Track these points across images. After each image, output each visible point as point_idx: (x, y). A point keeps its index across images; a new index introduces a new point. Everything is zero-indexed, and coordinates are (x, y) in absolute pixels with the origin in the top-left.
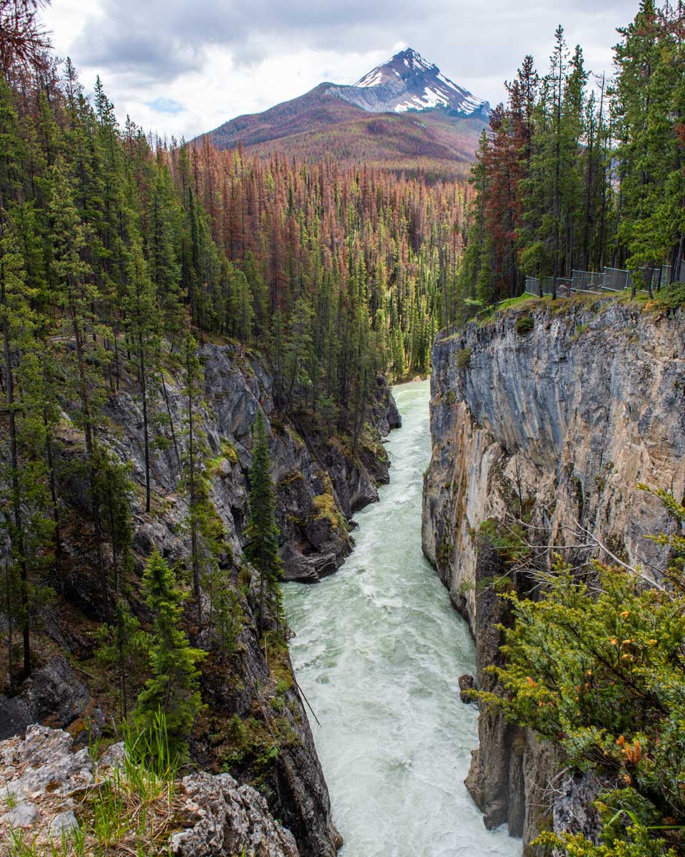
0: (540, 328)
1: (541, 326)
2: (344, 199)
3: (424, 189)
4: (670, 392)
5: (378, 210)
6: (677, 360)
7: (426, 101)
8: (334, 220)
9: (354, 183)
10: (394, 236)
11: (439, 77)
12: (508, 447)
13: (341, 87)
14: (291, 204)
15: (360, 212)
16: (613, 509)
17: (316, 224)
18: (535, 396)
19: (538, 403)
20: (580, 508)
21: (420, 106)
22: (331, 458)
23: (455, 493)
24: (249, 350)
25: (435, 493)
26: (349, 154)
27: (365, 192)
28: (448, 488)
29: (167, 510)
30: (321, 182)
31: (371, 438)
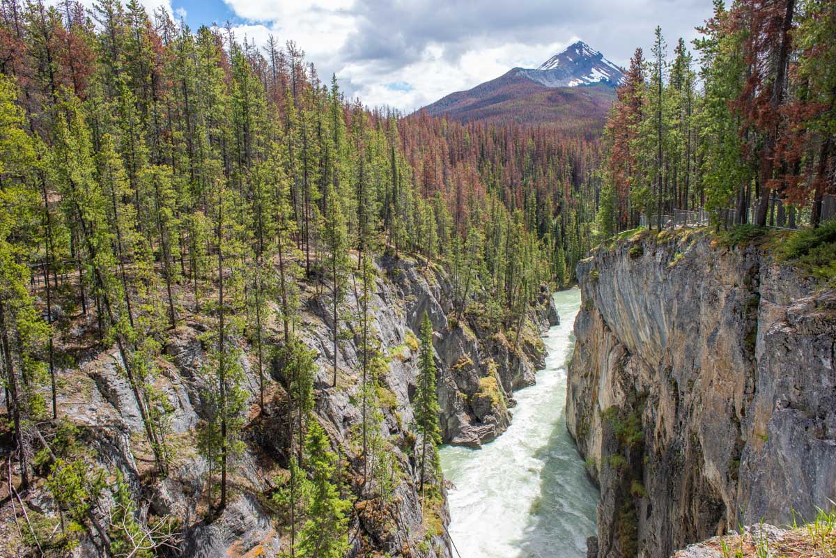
0: (648, 254)
1: (648, 253)
2: (522, 151)
3: (585, 143)
4: (729, 315)
5: (548, 159)
6: (737, 288)
7: (593, 78)
8: (514, 168)
9: (531, 139)
10: (560, 178)
11: (603, 60)
12: (629, 348)
13: (528, 70)
14: (482, 155)
15: (534, 161)
16: (695, 410)
17: (500, 170)
18: (646, 308)
19: (648, 315)
20: (677, 404)
21: (588, 81)
22: (497, 348)
23: (591, 381)
24: (434, 265)
25: (576, 379)
26: (532, 117)
27: (538, 146)
28: (586, 376)
29: (350, 386)
30: (505, 139)
31: (532, 334)
